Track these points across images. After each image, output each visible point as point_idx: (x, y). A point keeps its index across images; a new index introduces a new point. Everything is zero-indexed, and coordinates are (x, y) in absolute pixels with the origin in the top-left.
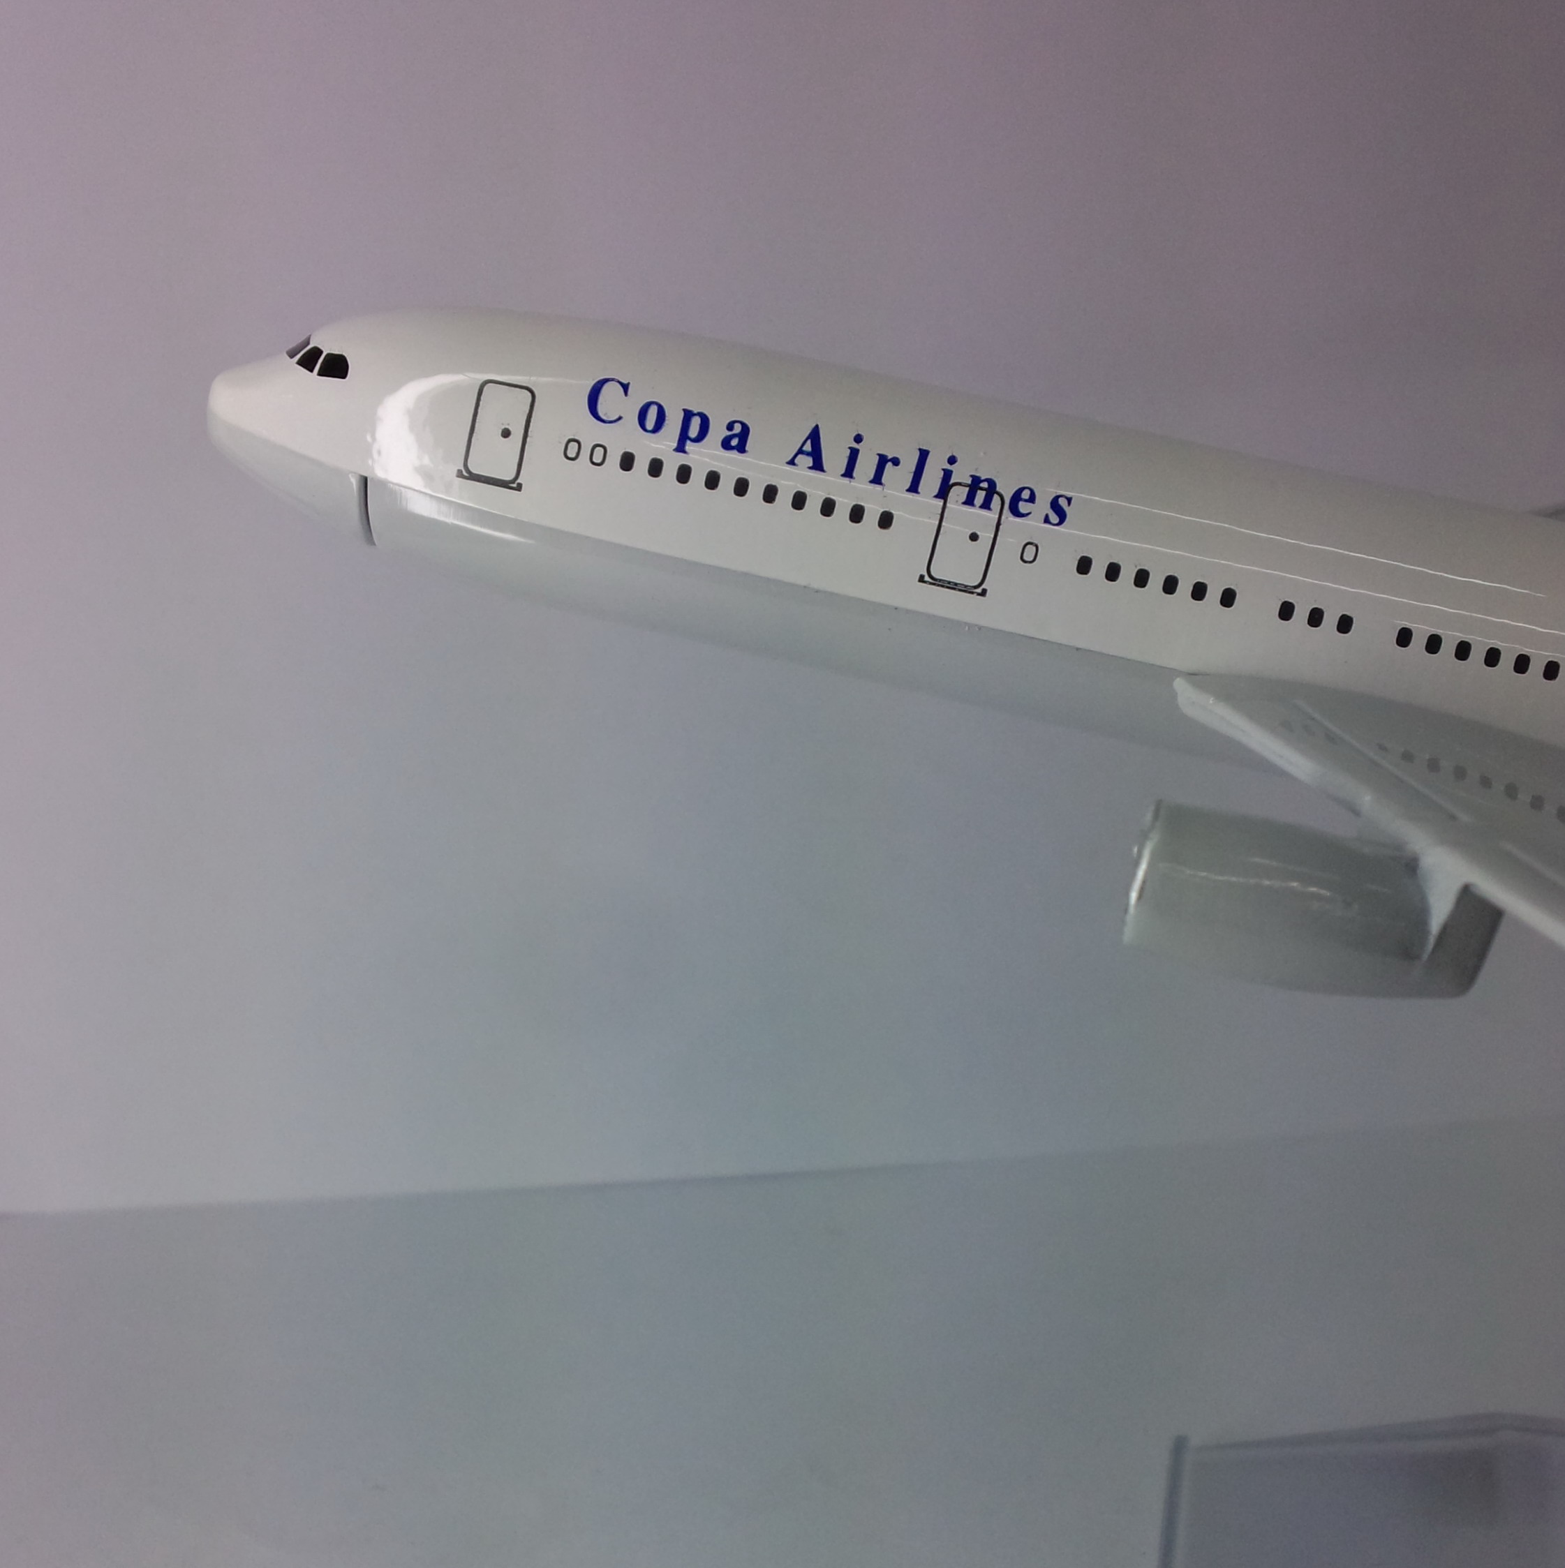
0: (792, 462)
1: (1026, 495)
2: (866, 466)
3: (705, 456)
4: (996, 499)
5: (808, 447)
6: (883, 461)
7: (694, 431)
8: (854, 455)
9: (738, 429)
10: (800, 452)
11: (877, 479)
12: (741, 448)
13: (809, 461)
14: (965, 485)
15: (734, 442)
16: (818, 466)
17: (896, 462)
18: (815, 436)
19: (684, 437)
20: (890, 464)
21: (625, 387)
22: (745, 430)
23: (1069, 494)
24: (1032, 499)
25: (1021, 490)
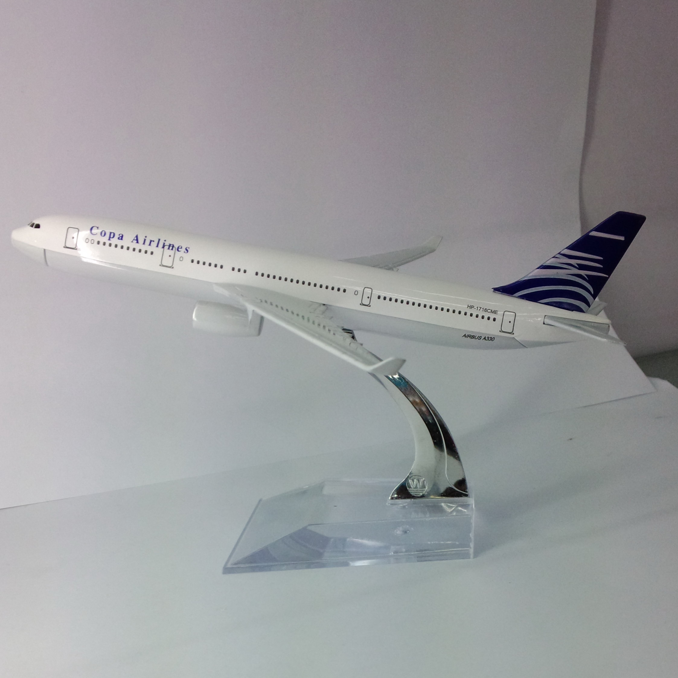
0: (132, 242)
1: (180, 247)
2: (147, 242)
3: (115, 241)
4: (174, 249)
5: (135, 239)
6: (151, 241)
7: (112, 236)
8: (145, 240)
9: (121, 235)
10: (134, 240)
11: (150, 245)
12: (122, 239)
13: (136, 241)
14: (168, 245)
15: (120, 238)
16: (137, 242)
17: (153, 241)
18: (137, 237)
19: (110, 237)
20: (152, 242)
21: (98, 228)
22: (122, 237)
23: (189, 247)
24: (181, 248)
25: (179, 246)
